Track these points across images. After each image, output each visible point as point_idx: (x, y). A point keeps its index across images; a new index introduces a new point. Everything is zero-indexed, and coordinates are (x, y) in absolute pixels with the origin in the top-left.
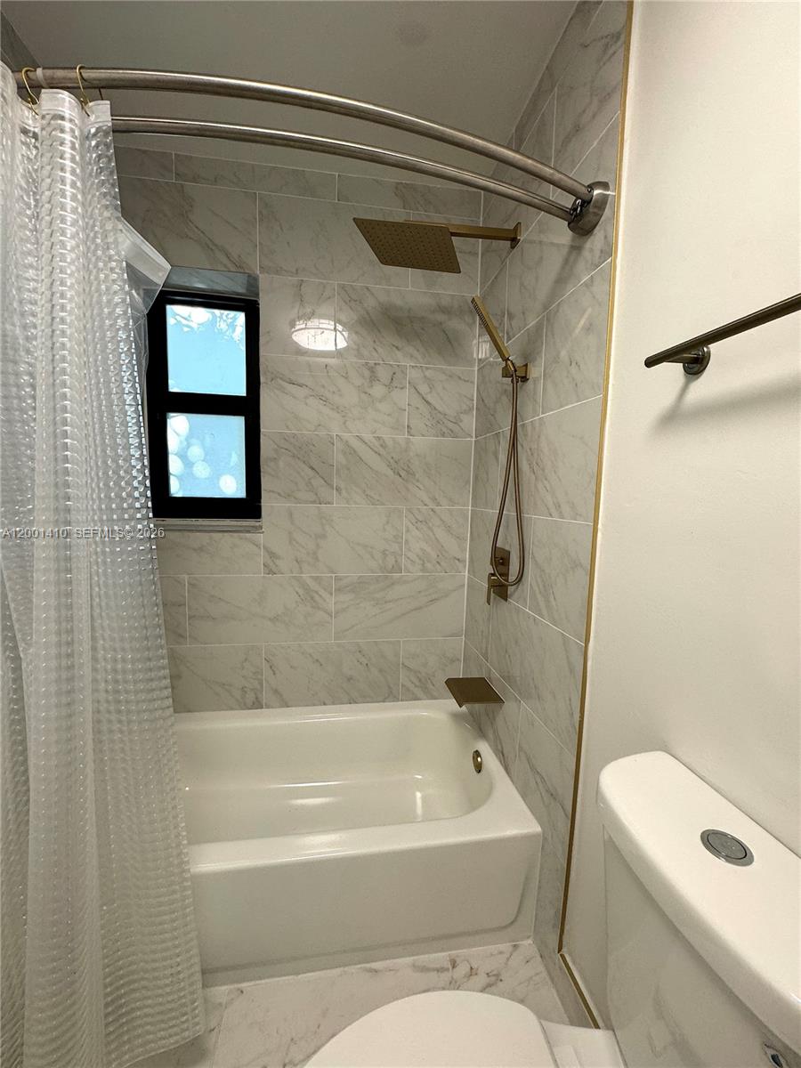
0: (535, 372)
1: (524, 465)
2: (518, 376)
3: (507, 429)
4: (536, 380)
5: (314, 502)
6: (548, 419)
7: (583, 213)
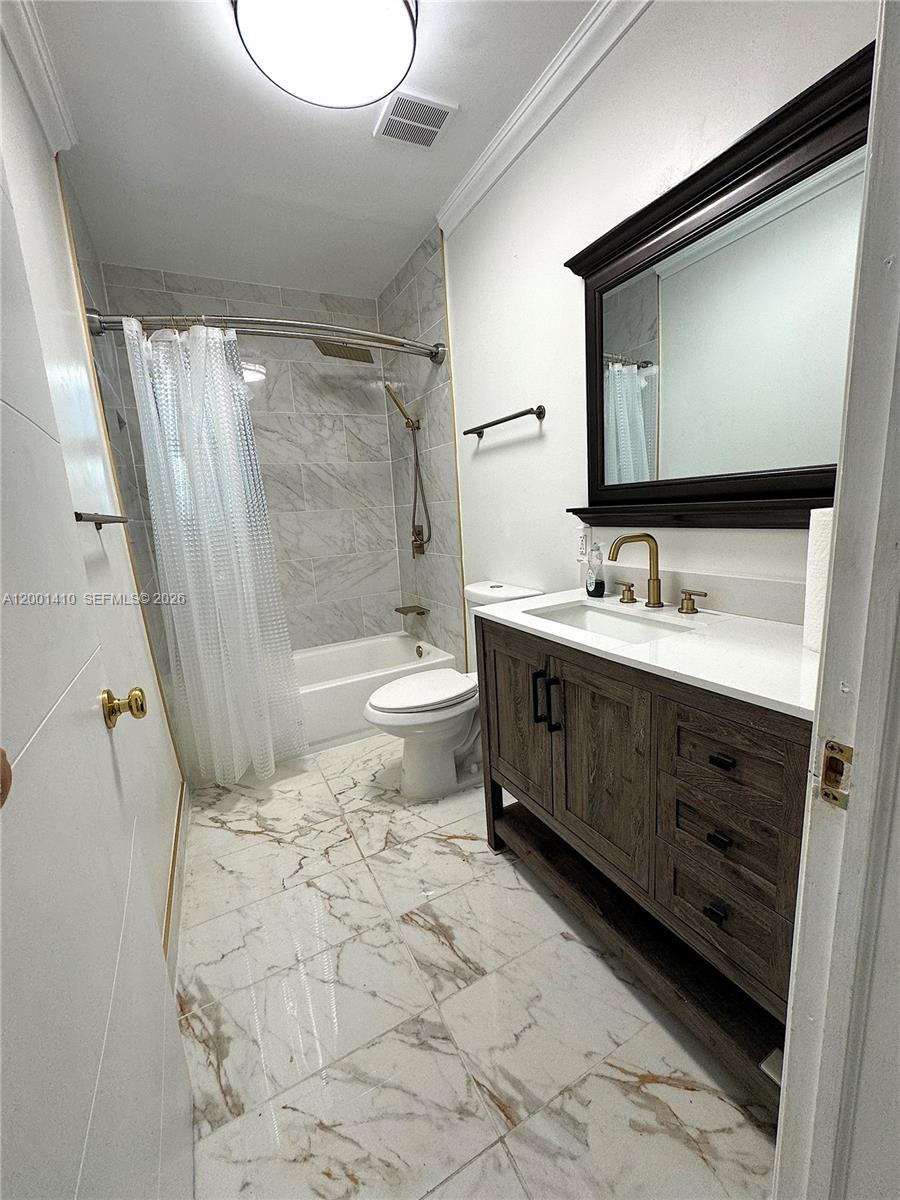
0: (423, 425)
1: (424, 477)
2: (414, 426)
3: (412, 455)
4: (424, 429)
6: (433, 451)
7: (436, 356)
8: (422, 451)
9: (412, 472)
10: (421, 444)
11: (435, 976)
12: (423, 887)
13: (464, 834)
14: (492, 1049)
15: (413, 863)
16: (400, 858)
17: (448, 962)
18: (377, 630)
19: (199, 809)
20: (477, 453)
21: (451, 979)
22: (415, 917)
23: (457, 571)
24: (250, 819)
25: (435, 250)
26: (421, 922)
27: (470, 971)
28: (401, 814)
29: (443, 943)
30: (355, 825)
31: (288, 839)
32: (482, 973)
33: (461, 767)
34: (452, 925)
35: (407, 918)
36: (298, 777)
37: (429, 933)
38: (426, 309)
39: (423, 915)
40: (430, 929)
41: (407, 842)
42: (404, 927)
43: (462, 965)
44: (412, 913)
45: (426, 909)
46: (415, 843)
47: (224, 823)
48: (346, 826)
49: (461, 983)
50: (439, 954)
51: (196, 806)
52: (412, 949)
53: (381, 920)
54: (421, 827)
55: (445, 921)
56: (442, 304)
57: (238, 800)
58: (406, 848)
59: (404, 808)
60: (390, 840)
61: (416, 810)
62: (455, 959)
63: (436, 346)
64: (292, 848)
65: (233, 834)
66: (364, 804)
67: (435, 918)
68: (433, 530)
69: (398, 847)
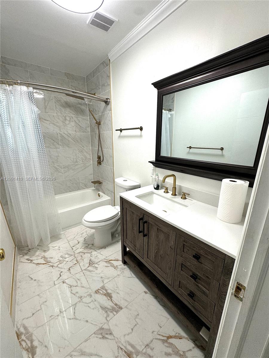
1: (101, 141)
2: (99, 124)
3: (97, 133)
4: (102, 125)
5: (55, 148)
6: (105, 133)
7: (107, 102)
8: (101, 132)
9: (97, 138)
10: (101, 130)
11: (106, 312)
12: (102, 279)
13: (114, 259)
14: (125, 335)
15: (99, 271)
16: (94, 270)
17: (111, 306)
18: (85, 187)
19: (22, 255)
20: (120, 137)
21: (112, 312)
22: (100, 291)
23: (112, 172)
24: (42, 259)
25: (107, 65)
26: (101, 292)
27: (117, 308)
28: (94, 253)
29: (109, 299)
30: (79, 258)
31: (56, 265)
32: (121, 308)
33: (113, 235)
34: (111, 293)
35: (97, 292)
36: (58, 241)
37: (104, 296)
38: (103, 85)
39: (102, 290)
40: (105, 295)
41: (97, 263)
42: (96, 295)
43: (115, 306)
44: (99, 289)
45: (103, 288)
46: (99, 263)
47: (31, 261)
48: (76, 259)
49: (115, 313)
50: (108, 304)
51: (21, 255)
52: (99, 303)
53: (88, 293)
54: (101, 257)
55: (109, 291)
56: (109, 85)
57: (36, 251)
58: (96, 265)
59: (95, 251)
60: (91, 263)
61: (99, 251)
62: (113, 305)
63: (107, 99)
64: (57, 269)
65: (35, 265)
66: (81, 250)
67: (106, 290)
68: (104, 158)
69: (93, 265)
